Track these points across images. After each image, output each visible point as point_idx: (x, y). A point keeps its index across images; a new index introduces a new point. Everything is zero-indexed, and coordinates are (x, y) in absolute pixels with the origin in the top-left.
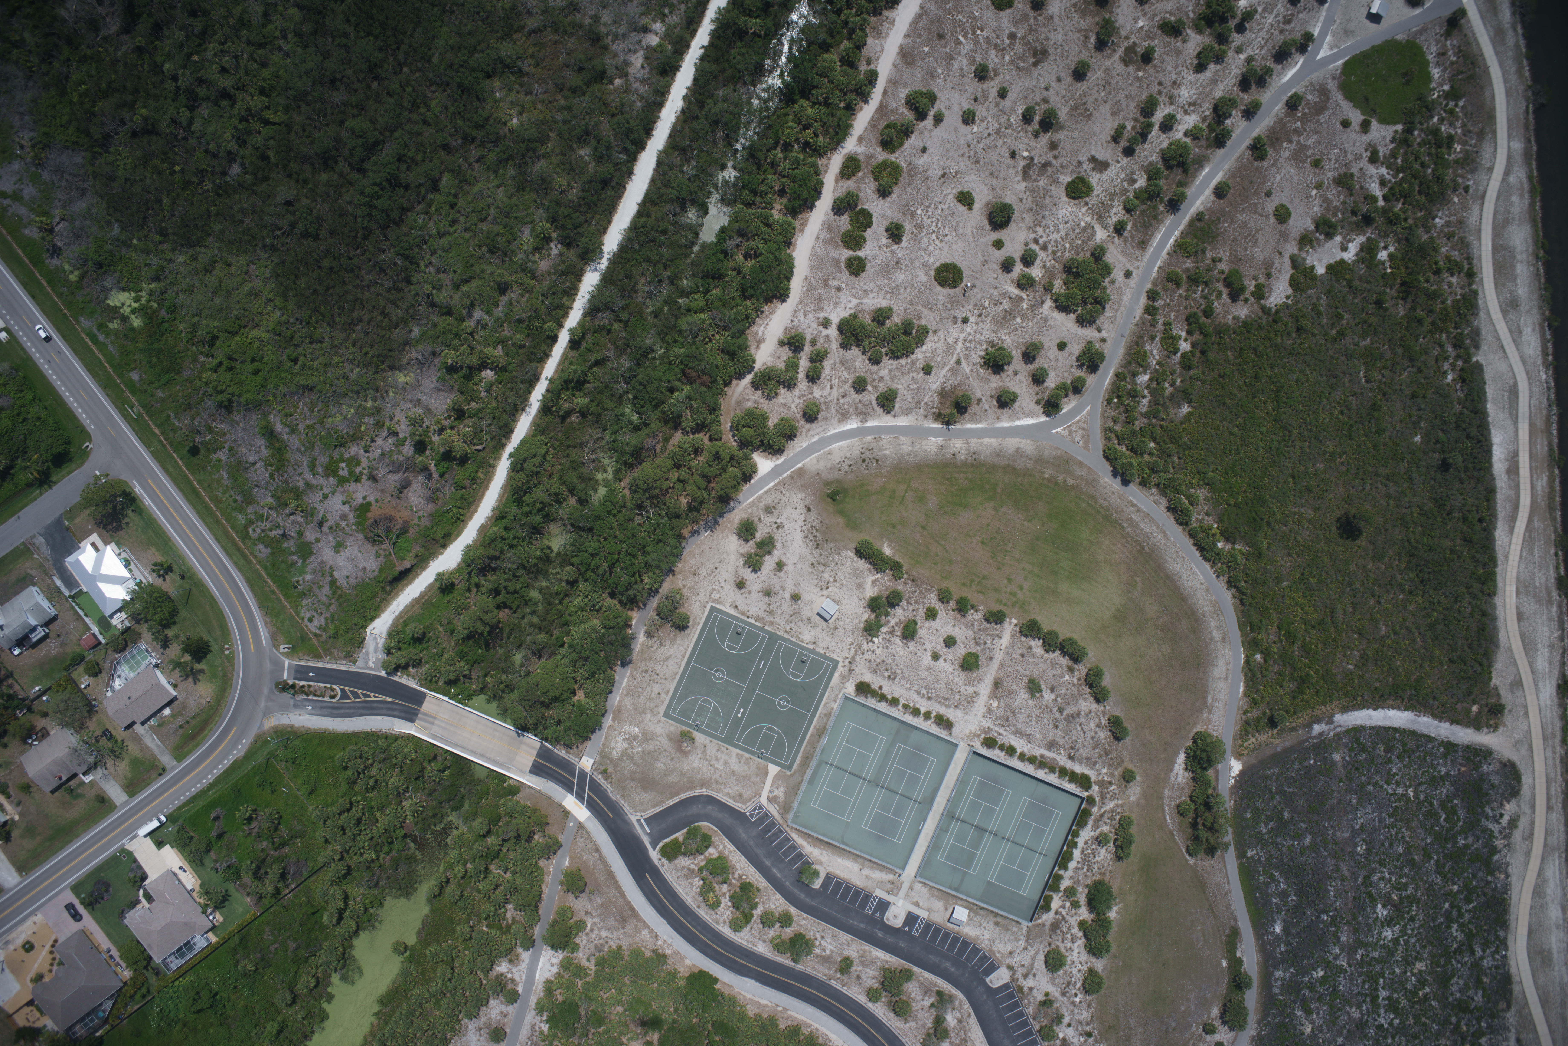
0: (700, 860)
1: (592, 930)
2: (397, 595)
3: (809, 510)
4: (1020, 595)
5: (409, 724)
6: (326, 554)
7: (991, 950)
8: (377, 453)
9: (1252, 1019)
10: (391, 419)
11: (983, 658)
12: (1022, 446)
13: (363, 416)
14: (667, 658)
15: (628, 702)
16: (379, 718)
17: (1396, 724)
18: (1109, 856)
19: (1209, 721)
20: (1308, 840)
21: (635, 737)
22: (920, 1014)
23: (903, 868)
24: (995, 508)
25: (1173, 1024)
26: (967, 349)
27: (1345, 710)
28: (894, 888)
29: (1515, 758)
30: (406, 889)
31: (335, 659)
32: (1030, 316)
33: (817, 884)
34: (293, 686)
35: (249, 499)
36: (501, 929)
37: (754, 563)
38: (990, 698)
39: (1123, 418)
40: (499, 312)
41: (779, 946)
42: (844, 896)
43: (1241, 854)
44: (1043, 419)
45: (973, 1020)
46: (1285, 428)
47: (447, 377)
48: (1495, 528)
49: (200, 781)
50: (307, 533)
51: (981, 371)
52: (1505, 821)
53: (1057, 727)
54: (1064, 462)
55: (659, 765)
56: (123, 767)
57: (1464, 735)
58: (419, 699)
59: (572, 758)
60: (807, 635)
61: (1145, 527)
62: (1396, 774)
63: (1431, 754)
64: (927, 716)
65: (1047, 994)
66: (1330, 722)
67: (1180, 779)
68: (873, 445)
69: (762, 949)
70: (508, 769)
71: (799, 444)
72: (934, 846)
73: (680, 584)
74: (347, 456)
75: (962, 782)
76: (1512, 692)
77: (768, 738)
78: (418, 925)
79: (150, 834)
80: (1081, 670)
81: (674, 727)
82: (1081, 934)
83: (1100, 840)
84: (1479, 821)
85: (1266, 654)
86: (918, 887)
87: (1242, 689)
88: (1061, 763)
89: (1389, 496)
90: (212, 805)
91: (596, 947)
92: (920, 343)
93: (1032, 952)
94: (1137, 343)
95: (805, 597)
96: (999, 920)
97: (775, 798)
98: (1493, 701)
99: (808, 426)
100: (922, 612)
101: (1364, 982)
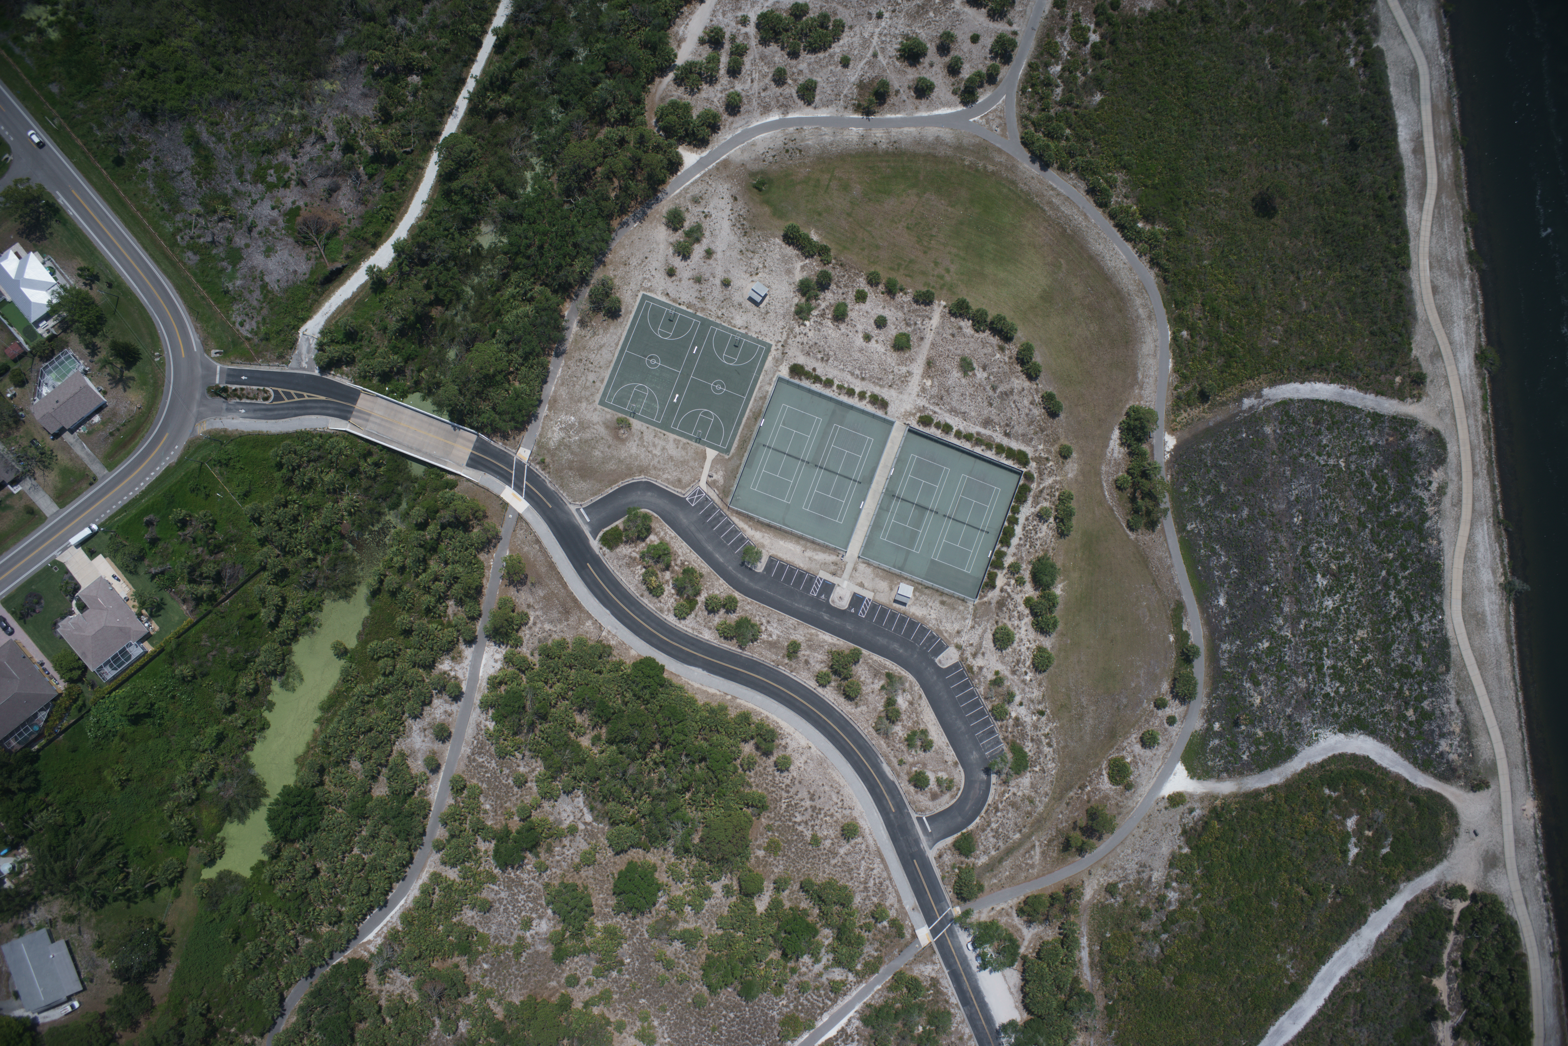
0: (642, 546)
1: (535, 624)
2: (329, 297)
3: (736, 199)
4: (947, 278)
5: (344, 422)
6: (258, 259)
7: (938, 630)
8: (306, 159)
9: (1202, 690)
10: (319, 124)
11: (914, 339)
12: (941, 134)
13: (290, 123)
14: (601, 347)
15: (563, 392)
16: (314, 417)
17: (1323, 397)
18: (1051, 533)
19: (1141, 397)
20: (1245, 512)
21: (572, 426)
22: (871, 698)
23: (846, 547)
24: (918, 195)
25: (1125, 701)
26: (883, 42)
27: (1273, 383)
28: (837, 569)
29: (1440, 427)
30: (345, 591)
31: (268, 362)
32: (942, 10)
33: (760, 567)
34: (225, 390)
35: (175, 206)
36: (442, 624)
37: (684, 252)
38: (923, 377)
39: (1038, 106)
40: (422, 19)
41: (725, 633)
42: (788, 579)
43: (1181, 528)
44: (960, 108)
45: (925, 702)
46: (1196, 112)
47: (373, 83)
48: (1405, 205)
49: (132, 490)
50: (237, 239)
51: (898, 63)
52: (1434, 487)
53: (991, 405)
54: (983, 149)
55: (597, 453)
56: (53, 477)
57: (1389, 406)
58: (352, 396)
59: (509, 450)
60: (739, 320)
61: (1066, 210)
62: (1326, 446)
63: (1359, 425)
64: (862, 395)
65: (997, 673)
66: (1259, 396)
67: (1116, 455)
68: (796, 136)
69: (709, 636)
70: (445, 463)
71: (723, 137)
72: (876, 526)
73: (611, 274)
74: (275, 162)
75: (900, 461)
76: (1433, 363)
77: (704, 424)
78: (359, 627)
79: (82, 544)
80: (1013, 349)
81: (610, 415)
82: (1027, 611)
83: (1041, 516)
84: (1409, 489)
85: (1192, 329)
86: (862, 567)
87: (1171, 365)
88: (998, 440)
89: (1301, 176)
90: (145, 512)
91: (540, 641)
92: (836, 37)
93: (979, 630)
94: (1048, 35)
95: (735, 283)
96: (945, 599)
97: (715, 482)
98: (1414, 371)
99: (731, 119)
100: (851, 295)
101: (1309, 652)
